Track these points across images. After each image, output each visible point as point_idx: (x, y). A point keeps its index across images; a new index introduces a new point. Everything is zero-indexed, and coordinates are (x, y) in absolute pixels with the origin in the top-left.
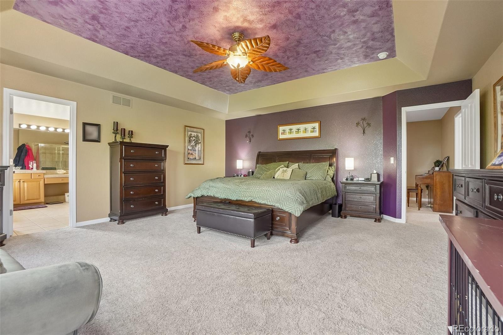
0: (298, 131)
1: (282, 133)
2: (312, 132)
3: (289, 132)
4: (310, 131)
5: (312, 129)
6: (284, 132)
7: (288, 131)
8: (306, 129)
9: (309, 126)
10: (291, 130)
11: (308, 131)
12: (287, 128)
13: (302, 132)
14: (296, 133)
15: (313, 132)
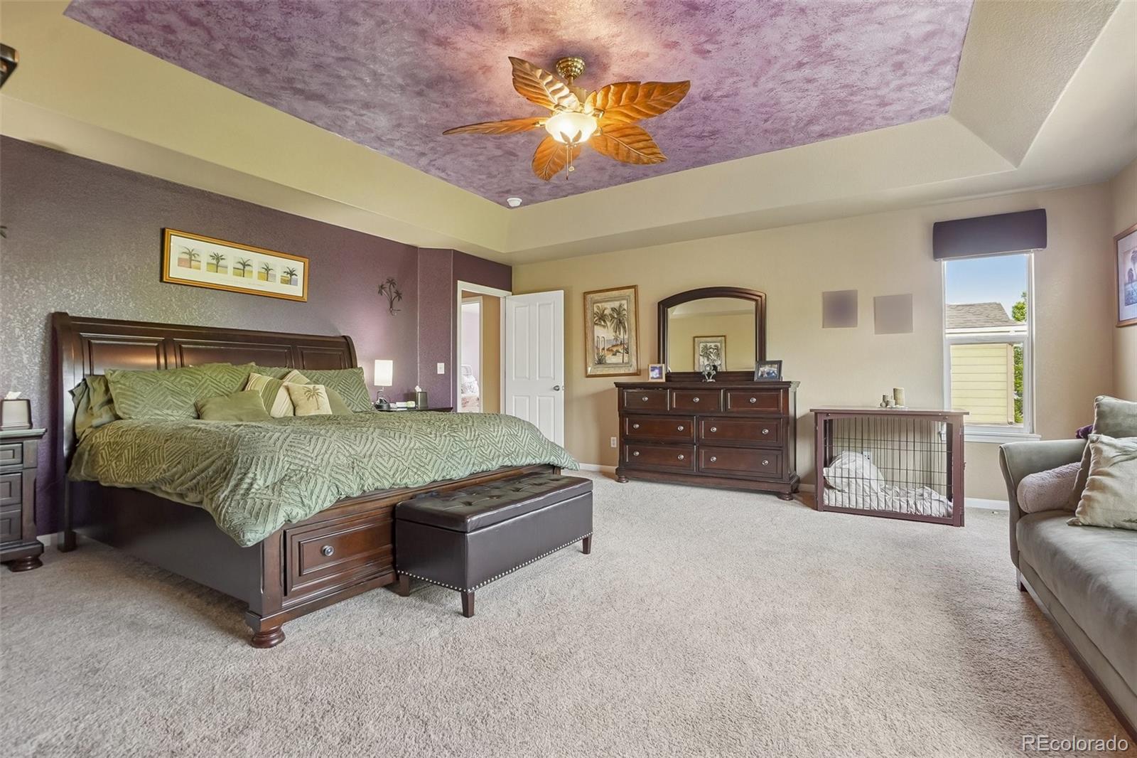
0: (241, 267)
1: (180, 260)
2: (284, 281)
3: (208, 264)
4: (278, 279)
5: (285, 275)
6: (191, 260)
7: (205, 259)
8: (268, 270)
9: (280, 264)
10: (218, 258)
11: (275, 276)
12: (205, 249)
13: (255, 274)
14: (235, 274)
15: (289, 282)
